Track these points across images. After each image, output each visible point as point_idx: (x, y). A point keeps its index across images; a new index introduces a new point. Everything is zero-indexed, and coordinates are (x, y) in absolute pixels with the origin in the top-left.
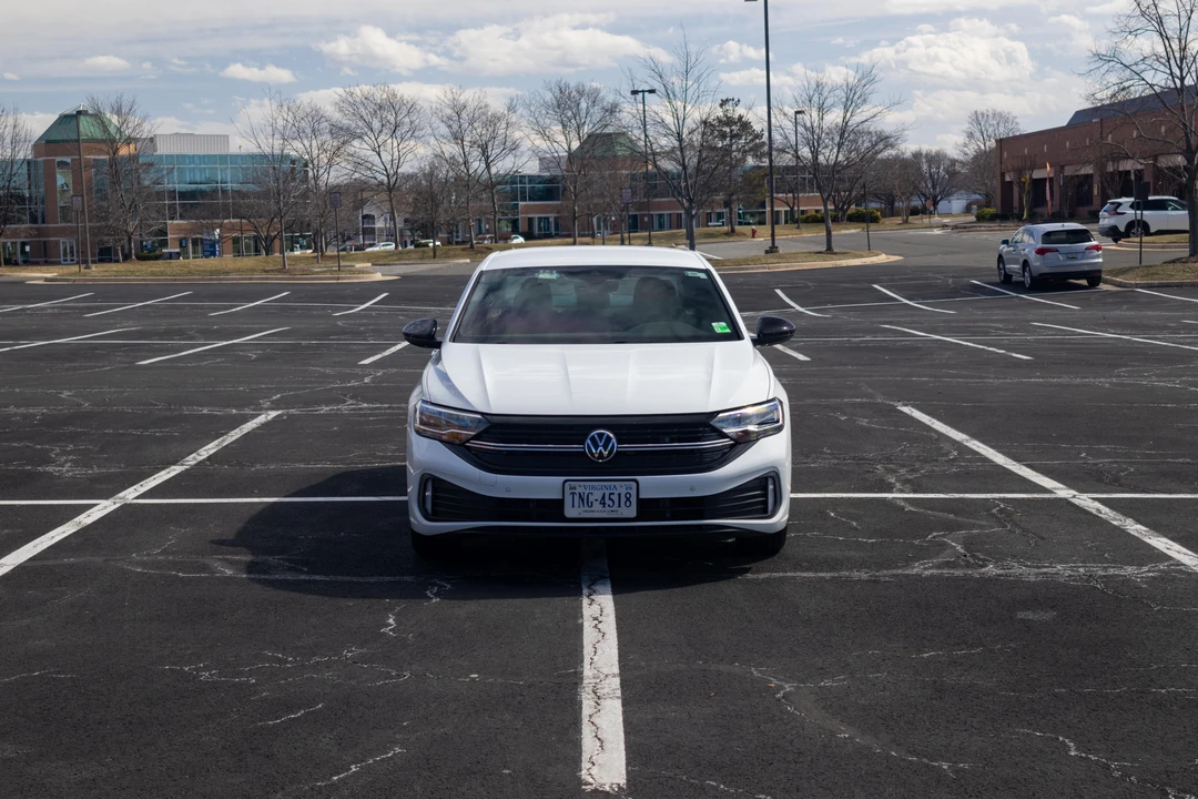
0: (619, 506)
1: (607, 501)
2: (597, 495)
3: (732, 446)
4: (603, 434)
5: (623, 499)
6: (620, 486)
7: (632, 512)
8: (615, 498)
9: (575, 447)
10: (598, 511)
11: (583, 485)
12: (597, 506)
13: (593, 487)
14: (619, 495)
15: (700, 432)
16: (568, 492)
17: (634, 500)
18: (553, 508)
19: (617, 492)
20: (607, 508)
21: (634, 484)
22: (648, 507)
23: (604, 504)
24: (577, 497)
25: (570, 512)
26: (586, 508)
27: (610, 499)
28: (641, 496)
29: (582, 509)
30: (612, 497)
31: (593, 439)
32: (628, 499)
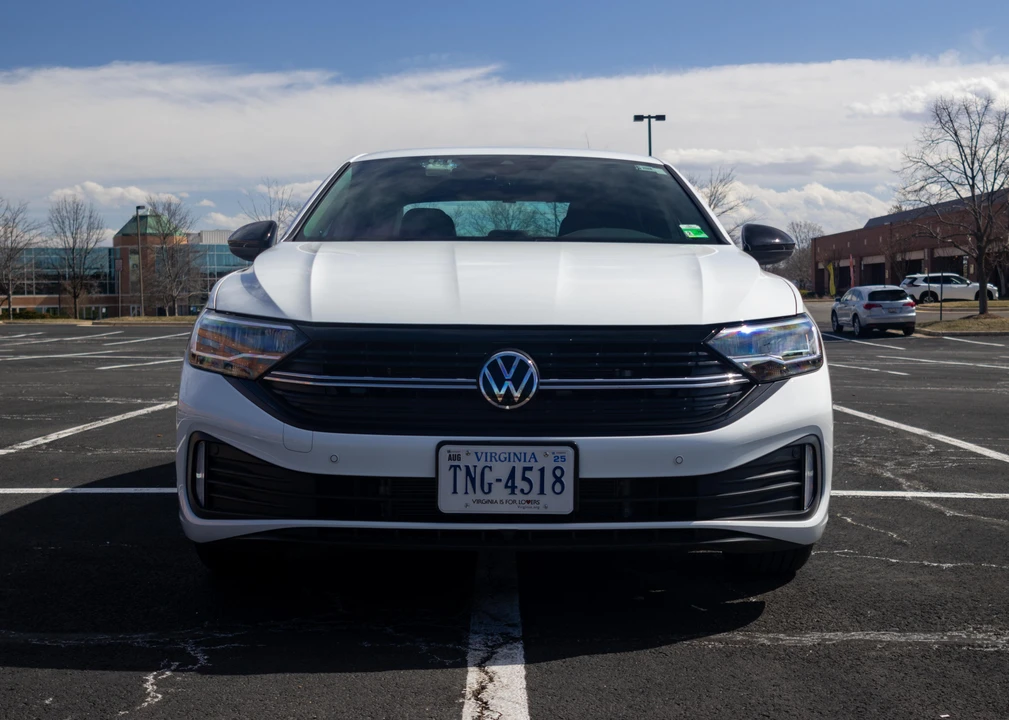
0: (542, 492)
1: (520, 483)
2: (501, 470)
3: (744, 388)
4: (513, 358)
5: (549, 479)
6: (544, 454)
7: (564, 503)
8: (534, 476)
9: (461, 383)
10: (501, 501)
11: (473, 452)
12: (499, 492)
13: (492, 456)
14: (542, 470)
15: (690, 358)
16: (445, 464)
17: (569, 480)
18: (418, 495)
19: (537, 466)
20: (519, 497)
21: (570, 451)
22: (595, 496)
23: (513, 488)
24: (461, 475)
25: (448, 502)
26: (479, 495)
27: (524, 478)
28: (584, 474)
29: (471, 496)
30: (528, 474)
31: (494, 367)
32: (558, 480)
